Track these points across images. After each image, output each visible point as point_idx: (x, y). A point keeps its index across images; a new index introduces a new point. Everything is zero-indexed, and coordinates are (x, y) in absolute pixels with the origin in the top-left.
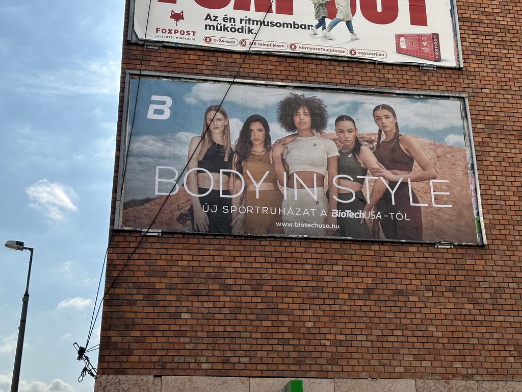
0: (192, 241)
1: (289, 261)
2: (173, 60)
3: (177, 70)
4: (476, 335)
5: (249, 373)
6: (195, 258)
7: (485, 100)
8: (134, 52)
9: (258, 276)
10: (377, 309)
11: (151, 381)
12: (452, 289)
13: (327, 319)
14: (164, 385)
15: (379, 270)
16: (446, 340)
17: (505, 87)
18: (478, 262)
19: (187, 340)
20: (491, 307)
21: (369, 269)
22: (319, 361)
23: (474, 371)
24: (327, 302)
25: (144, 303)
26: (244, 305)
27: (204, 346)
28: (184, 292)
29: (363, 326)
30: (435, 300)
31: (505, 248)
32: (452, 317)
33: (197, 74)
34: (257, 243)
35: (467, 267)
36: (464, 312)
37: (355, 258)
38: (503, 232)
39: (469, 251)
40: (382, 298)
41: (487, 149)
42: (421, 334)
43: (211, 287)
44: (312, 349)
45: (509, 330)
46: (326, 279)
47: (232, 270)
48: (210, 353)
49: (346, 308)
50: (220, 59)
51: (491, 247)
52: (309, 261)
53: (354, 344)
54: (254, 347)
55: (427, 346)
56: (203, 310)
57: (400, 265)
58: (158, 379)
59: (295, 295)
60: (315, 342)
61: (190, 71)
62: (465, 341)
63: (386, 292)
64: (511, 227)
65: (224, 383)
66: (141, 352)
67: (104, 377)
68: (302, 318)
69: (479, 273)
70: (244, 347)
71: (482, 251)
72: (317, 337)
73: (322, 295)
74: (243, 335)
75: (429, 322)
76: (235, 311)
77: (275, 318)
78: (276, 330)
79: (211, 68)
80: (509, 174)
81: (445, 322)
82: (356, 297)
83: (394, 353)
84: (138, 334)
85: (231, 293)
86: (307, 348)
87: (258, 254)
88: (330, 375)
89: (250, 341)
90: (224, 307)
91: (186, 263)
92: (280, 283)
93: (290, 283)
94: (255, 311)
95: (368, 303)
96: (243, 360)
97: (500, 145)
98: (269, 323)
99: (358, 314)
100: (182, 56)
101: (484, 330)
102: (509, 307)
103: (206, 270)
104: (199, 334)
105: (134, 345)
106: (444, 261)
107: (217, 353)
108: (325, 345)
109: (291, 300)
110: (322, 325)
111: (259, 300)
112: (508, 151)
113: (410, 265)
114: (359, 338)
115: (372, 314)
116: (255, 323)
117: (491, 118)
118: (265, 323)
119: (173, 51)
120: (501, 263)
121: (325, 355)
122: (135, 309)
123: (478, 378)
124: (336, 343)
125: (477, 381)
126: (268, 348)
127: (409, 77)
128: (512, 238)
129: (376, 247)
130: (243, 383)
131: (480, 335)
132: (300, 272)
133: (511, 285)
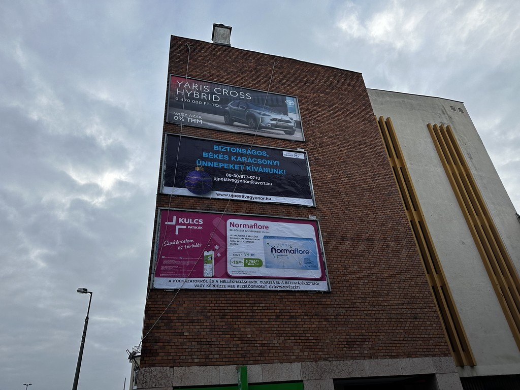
0: (190, 294)
1: (239, 302)
2: (182, 202)
3: (184, 207)
4: (329, 337)
5: (219, 363)
6: (192, 302)
7: (326, 222)
8: (162, 198)
9: (223, 311)
10: (282, 326)
11: (168, 369)
12: (317, 314)
13: (258, 333)
14: (175, 372)
15: (282, 305)
16: (315, 341)
17: (335, 216)
18: (328, 300)
19: (187, 347)
20: (335, 323)
21: (278, 305)
22: (254, 355)
23: (329, 356)
24: (258, 323)
25: (165, 328)
26: (216, 327)
27: (196, 350)
28: (185, 321)
29: (275, 335)
30: (309, 320)
31: (339, 293)
32: (317, 329)
33: (193, 209)
34: (223, 293)
35: (323, 303)
36: (323, 326)
37: (271, 299)
38: (338, 285)
40: (284, 320)
41: (329, 245)
42: (303, 338)
43: (199, 318)
44: (250, 348)
45: (343, 334)
46: (257, 311)
47: (210, 308)
48: (199, 353)
49: (267, 326)
50: (205, 202)
51: (333, 292)
52: (249, 302)
53: (271, 345)
54: (221, 349)
55: (306, 344)
56: (195, 330)
57: (292, 303)
58: (172, 369)
59: (242, 320)
60: (252, 345)
61: (190, 207)
62: (324, 341)
63: (286, 317)
64: (342, 283)
65: (206, 369)
66: (163, 354)
67: (144, 368)
68: (246, 333)
69: (329, 306)
70: (216, 349)
71: (329, 295)
72: (253, 342)
73: (255, 320)
74: (216, 343)
75: (306, 332)
76: (212, 330)
77: (232, 333)
78: (232, 339)
79: (201, 206)
80: (339, 257)
81: (314, 332)
82: (272, 320)
83: (291, 349)
84: (162, 344)
85: (210, 321)
86: (249, 348)
87: (223, 299)
88: (260, 362)
89: (219, 346)
90: (206, 328)
91: (186, 305)
92: (234, 314)
93: (239, 314)
94: (222, 330)
95: (278, 323)
96: (216, 356)
97: (334, 243)
98: (229, 336)
99: (273, 329)
100: (186, 200)
101: (332, 334)
102: (343, 323)
103: (197, 308)
104: (193, 343)
105: (159, 351)
106: (312, 300)
107: (202, 353)
108: (257, 346)
109: (240, 323)
110: (255, 336)
111: (224, 324)
112: (338, 246)
113: (297, 303)
114: (274, 342)
115: (279, 329)
116: (222, 336)
117: (329, 230)
118: (227, 336)
119: (182, 198)
120: (338, 300)
121: (257, 352)
122: (159, 331)
123: (330, 359)
124: (262, 345)
125: (330, 361)
126: (229, 349)
127: (292, 211)
128: (342, 288)
129: (281, 294)
130: (216, 369)
131: (330, 337)
132: (244, 308)
133: (343, 311)
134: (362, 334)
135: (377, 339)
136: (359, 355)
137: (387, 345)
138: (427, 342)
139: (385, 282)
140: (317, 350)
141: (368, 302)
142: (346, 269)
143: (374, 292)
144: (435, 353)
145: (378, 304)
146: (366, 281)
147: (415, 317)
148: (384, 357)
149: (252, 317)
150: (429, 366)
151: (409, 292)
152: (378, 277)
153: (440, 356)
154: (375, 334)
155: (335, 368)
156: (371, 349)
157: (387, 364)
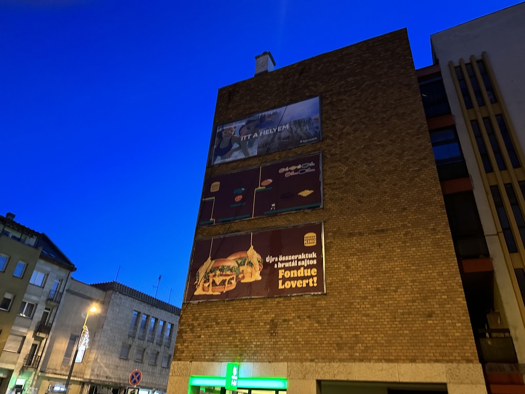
1: (242, 309)
5: (222, 360)
6: (209, 312)
7: (333, 221)
9: (230, 318)
11: (189, 363)
12: (309, 317)
13: (254, 335)
14: (192, 365)
15: (278, 310)
17: (344, 213)
18: (323, 302)
19: (202, 346)
20: (326, 325)
21: (274, 310)
23: (315, 357)
24: (255, 327)
25: (190, 332)
26: (223, 331)
27: (207, 349)
28: (203, 327)
30: (300, 323)
31: (336, 293)
32: (307, 331)
34: (231, 302)
35: (317, 305)
36: (313, 328)
37: (269, 305)
38: (336, 286)
39: (319, 297)
40: (278, 323)
41: (332, 245)
42: (293, 340)
43: (213, 324)
45: (334, 336)
46: (256, 316)
47: (220, 316)
48: (209, 352)
49: (262, 329)
51: (330, 294)
52: (250, 309)
55: (295, 346)
56: (209, 334)
57: (287, 307)
58: (191, 363)
59: (243, 325)
60: (248, 346)
62: (312, 342)
64: (341, 283)
65: (212, 364)
66: (187, 352)
68: (245, 335)
69: (323, 308)
70: (221, 349)
71: (325, 297)
72: (249, 343)
73: (253, 324)
74: (221, 344)
75: (297, 334)
76: (220, 334)
77: (234, 335)
78: (234, 341)
80: (341, 255)
81: (304, 334)
82: (267, 324)
83: (280, 350)
84: (187, 344)
85: (219, 326)
86: (245, 349)
88: (252, 360)
89: (223, 346)
90: (216, 332)
91: (205, 314)
92: (237, 320)
93: (241, 320)
94: (227, 333)
96: (221, 355)
97: (339, 242)
101: (322, 336)
102: (335, 324)
103: (212, 316)
104: (206, 344)
106: (307, 303)
107: (211, 352)
108: (252, 347)
109: (241, 327)
110: (252, 338)
111: (229, 328)
112: (342, 244)
113: (291, 307)
116: (226, 338)
117: (336, 229)
118: (230, 338)
120: (334, 302)
121: (251, 351)
122: (187, 334)
123: (316, 360)
124: (256, 346)
125: (316, 363)
128: (340, 288)
130: (219, 364)
131: (319, 339)
132: (246, 314)
133: (338, 313)
134: (356, 336)
135: (373, 342)
136: (348, 357)
137: (385, 348)
138: (442, 344)
139: (395, 277)
140: (305, 351)
141: (368, 300)
142: (348, 267)
143: (378, 289)
144: (451, 358)
145: (381, 303)
146: (369, 279)
147: (430, 315)
148: (379, 360)
149: (252, 321)
150: (439, 374)
151: (426, 286)
152: (385, 272)
153: (459, 362)
154: (372, 336)
155: (319, 370)
156: (363, 351)
157: (381, 368)
